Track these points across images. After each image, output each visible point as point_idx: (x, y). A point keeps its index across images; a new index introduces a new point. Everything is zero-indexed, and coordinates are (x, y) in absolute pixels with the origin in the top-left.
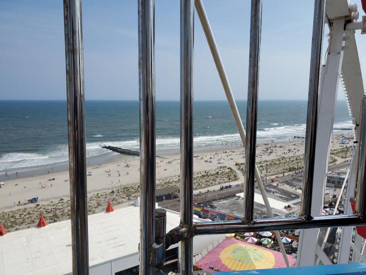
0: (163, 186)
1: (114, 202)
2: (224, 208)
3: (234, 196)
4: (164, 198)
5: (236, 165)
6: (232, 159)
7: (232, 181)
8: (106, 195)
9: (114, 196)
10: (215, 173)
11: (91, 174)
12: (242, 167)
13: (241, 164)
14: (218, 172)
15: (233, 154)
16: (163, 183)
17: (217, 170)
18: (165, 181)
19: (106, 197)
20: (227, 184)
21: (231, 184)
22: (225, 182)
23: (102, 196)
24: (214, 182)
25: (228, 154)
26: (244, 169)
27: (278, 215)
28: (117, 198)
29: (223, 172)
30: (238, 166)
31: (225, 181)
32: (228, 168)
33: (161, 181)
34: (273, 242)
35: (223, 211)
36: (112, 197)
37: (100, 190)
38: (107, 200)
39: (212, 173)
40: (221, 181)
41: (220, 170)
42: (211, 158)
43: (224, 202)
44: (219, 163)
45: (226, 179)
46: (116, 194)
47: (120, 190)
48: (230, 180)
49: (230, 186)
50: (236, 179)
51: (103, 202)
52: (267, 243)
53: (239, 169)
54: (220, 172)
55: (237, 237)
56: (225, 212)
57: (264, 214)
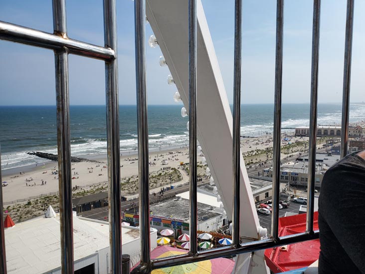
0: (94, 192)
1: (29, 215)
2: (160, 212)
3: (174, 197)
4: (92, 206)
5: (182, 164)
6: (177, 160)
7: (175, 182)
8: (20, 207)
9: (30, 208)
10: (157, 174)
11: (6, 184)
12: (187, 167)
13: (187, 164)
14: (160, 174)
15: (179, 154)
16: (94, 189)
17: (160, 172)
18: (97, 188)
19: (18, 210)
20: (169, 186)
21: (173, 185)
22: (167, 184)
23: (13, 209)
24: (155, 184)
25: (174, 155)
26: (189, 169)
27: (220, 214)
28: (34, 209)
29: (166, 173)
30: (182, 166)
31: (167, 182)
32: (172, 169)
33: (92, 187)
34: (212, 245)
35: (159, 215)
36: (28, 209)
37: (13, 203)
38: (18, 214)
39: (154, 175)
40: (163, 183)
41: (163, 172)
42: (155, 160)
43: (162, 204)
44: (163, 164)
45: (169, 181)
46: (32, 205)
47: (39, 201)
48: (173, 181)
49: (172, 187)
50: (180, 180)
51: (12, 216)
52: (206, 248)
53: (183, 169)
54: (163, 174)
55: (173, 244)
56: (162, 216)
57: (205, 214)
